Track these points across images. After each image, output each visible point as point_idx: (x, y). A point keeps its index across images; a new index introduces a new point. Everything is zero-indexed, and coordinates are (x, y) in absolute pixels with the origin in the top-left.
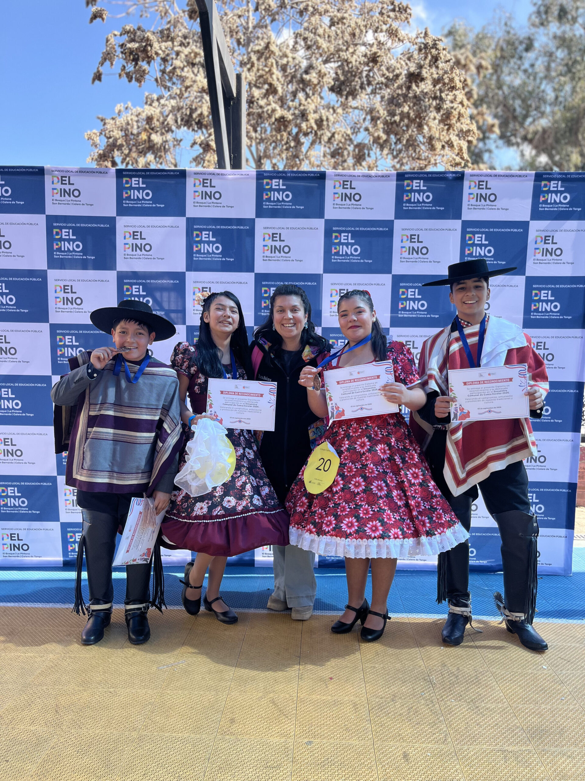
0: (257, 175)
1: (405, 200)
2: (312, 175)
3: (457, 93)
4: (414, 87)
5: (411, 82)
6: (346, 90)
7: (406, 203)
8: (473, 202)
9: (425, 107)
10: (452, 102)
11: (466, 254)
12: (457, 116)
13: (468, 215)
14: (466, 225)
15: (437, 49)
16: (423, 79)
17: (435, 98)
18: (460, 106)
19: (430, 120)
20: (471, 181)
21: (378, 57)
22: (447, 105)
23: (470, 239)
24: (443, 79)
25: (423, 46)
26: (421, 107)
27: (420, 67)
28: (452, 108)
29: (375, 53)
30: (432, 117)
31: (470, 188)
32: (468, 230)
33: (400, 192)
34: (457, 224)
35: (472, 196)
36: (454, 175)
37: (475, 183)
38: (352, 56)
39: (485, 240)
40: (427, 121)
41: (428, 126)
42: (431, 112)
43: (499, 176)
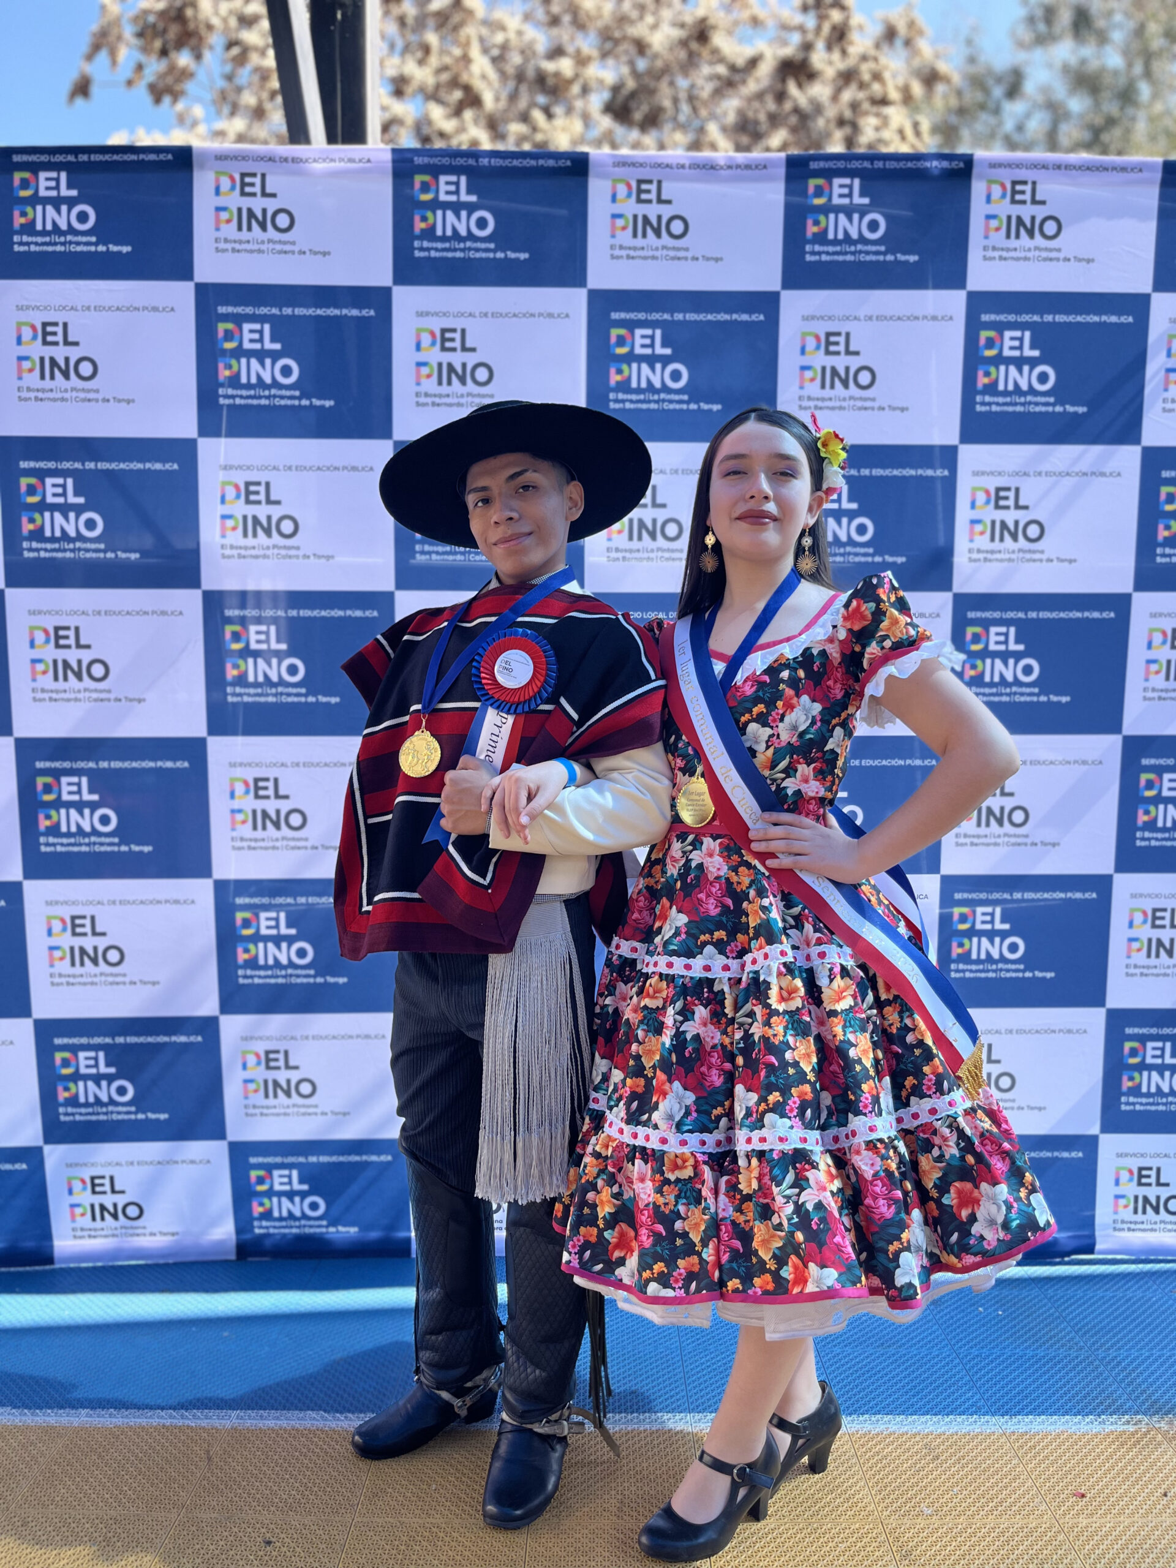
0: (394, 161)
1: (809, 236)
2: (551, 163)
7: (813, 242)
8: (999, 239)
11: (980, 386)
14: (979, 302)
16: (813, 75)
20: (991, 182)
21: (711, 28)
23: (990, 343)
27: (807, 47)
29: (703, 21)
31: (989, 199)
32: (985, 318)
33: (796, 213)
34: (954, 302)
35: (994, 223)
36: (945, 164)
37: (1003, 186)
39: (1032, 347)
43: (1069, 167)
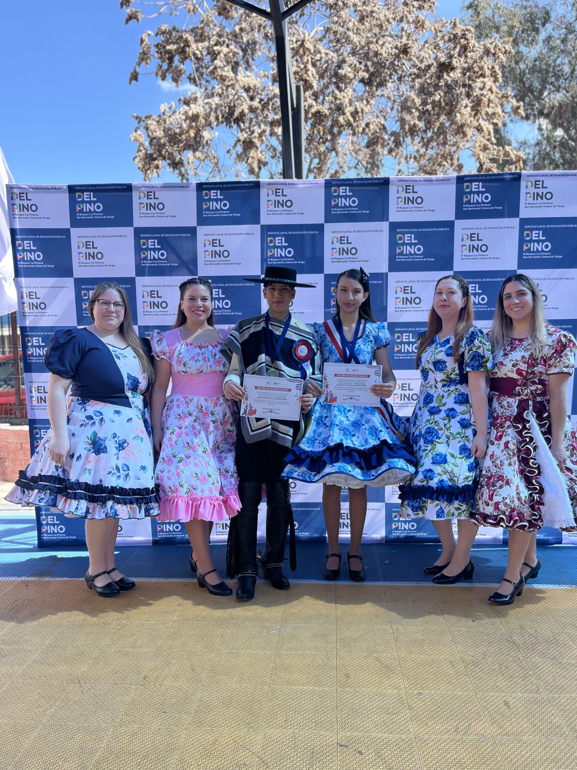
0: (325, 183)
1: (464, 202)
2: (377, 181)
3: (486, 80)
4: (445, 76)
5: (441, 72)
6: (376, 81)
7: (466, 204)
8: (530, 200)
9: (457, 95)
10: (481, 89)
11: (524, 250)
12: (487, 103)
13: (525, 213)
14: (524, 222)
15: (466, 39)
16: (453, 69)
17: (464, 86)
18: (489, 92)
19: (463, 108)
20: (527, 181)
21: (409, 48)
22: (477, 92)
23: (528, 235)
24: (473, 68)
25: (452, 36)
26: (453, 96)
27: (451, 57)
28: (482, 95)
29: (406, 45)
30: (464, 105)
31: (527, 187)
32: (526, 227)
33: (460, 194)
34: (515, 222)
35: (529, 195)
36: (511, 176)
37: (532, 182)
38: (382, 48)
39: (543, 236)
40: (459, 109)
41: (460, 113)
42: (462, 100)
43: (555, 175)
